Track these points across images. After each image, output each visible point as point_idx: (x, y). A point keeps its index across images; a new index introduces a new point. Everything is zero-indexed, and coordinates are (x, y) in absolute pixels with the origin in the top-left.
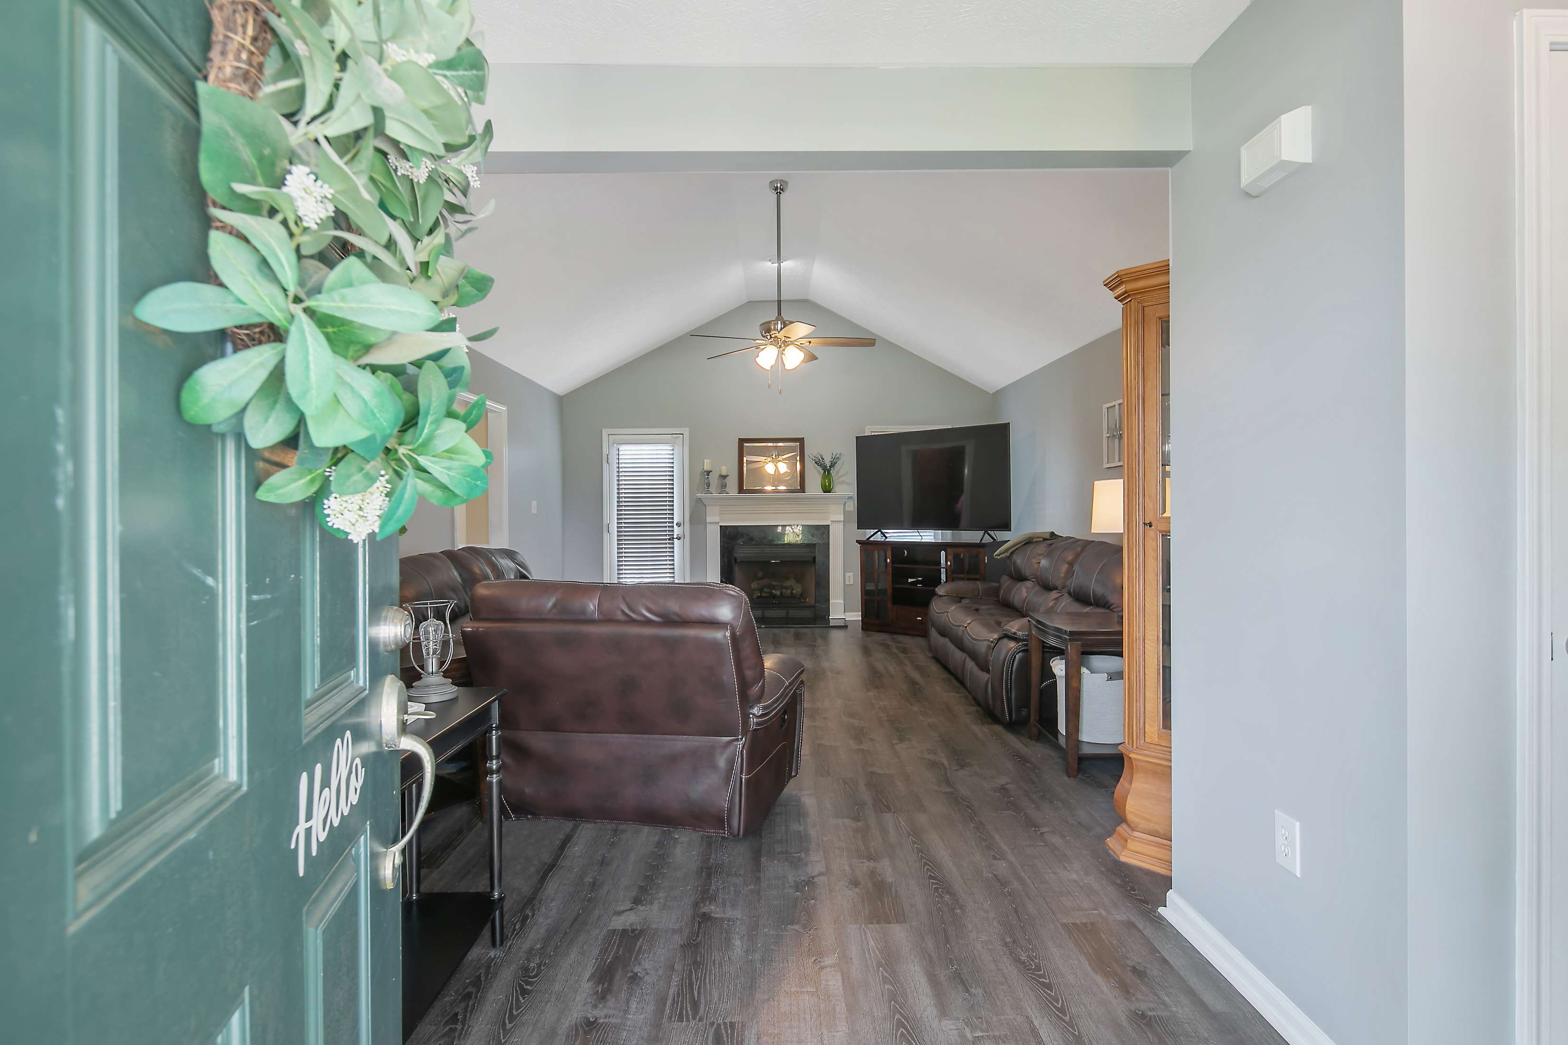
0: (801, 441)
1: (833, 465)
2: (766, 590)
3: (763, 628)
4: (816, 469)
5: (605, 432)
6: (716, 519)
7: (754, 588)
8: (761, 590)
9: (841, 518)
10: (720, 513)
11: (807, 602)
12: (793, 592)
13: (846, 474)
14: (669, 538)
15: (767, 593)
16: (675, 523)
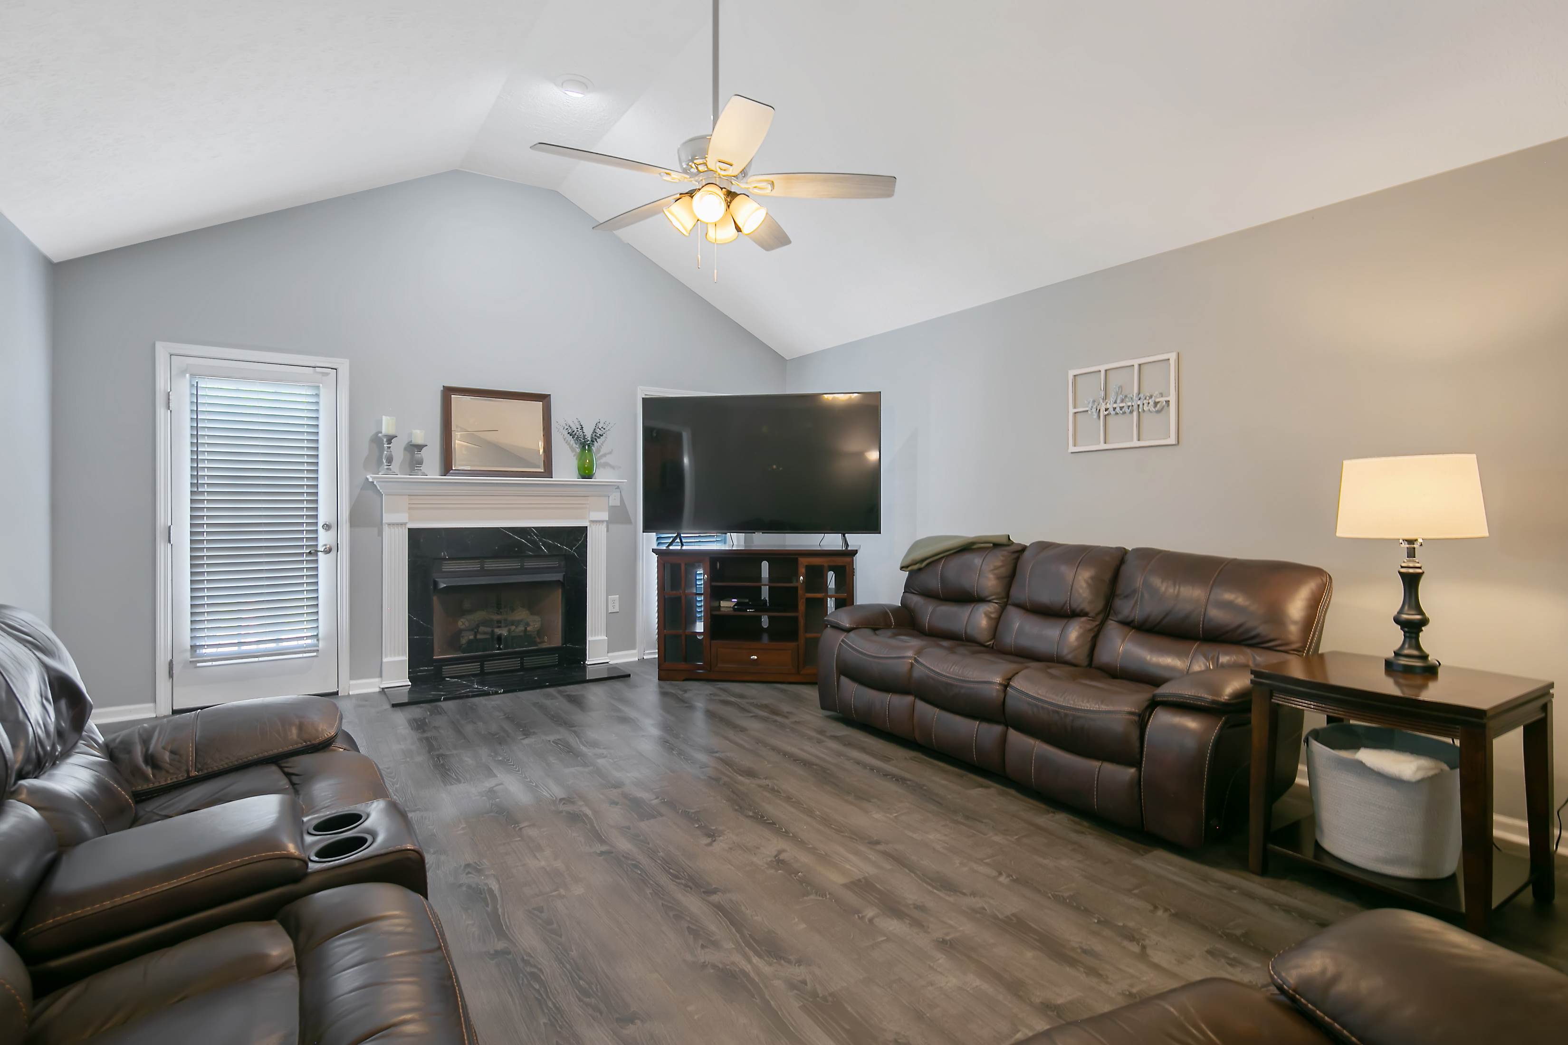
0: (544, 398)
1: (595, 437)
2: (482, 629)
3: (501, 693)
4: (569, 444)
5: (162, 350)
6: (403, 517)
7: (463, 627)
8: (475, 630)
9: (605, 516)
10: (410, 508)
11: (544, 642)
12: (528, 629)
13: (610, 453)
14: (308, 551)
15: (485, 633)
16: (321, 523)
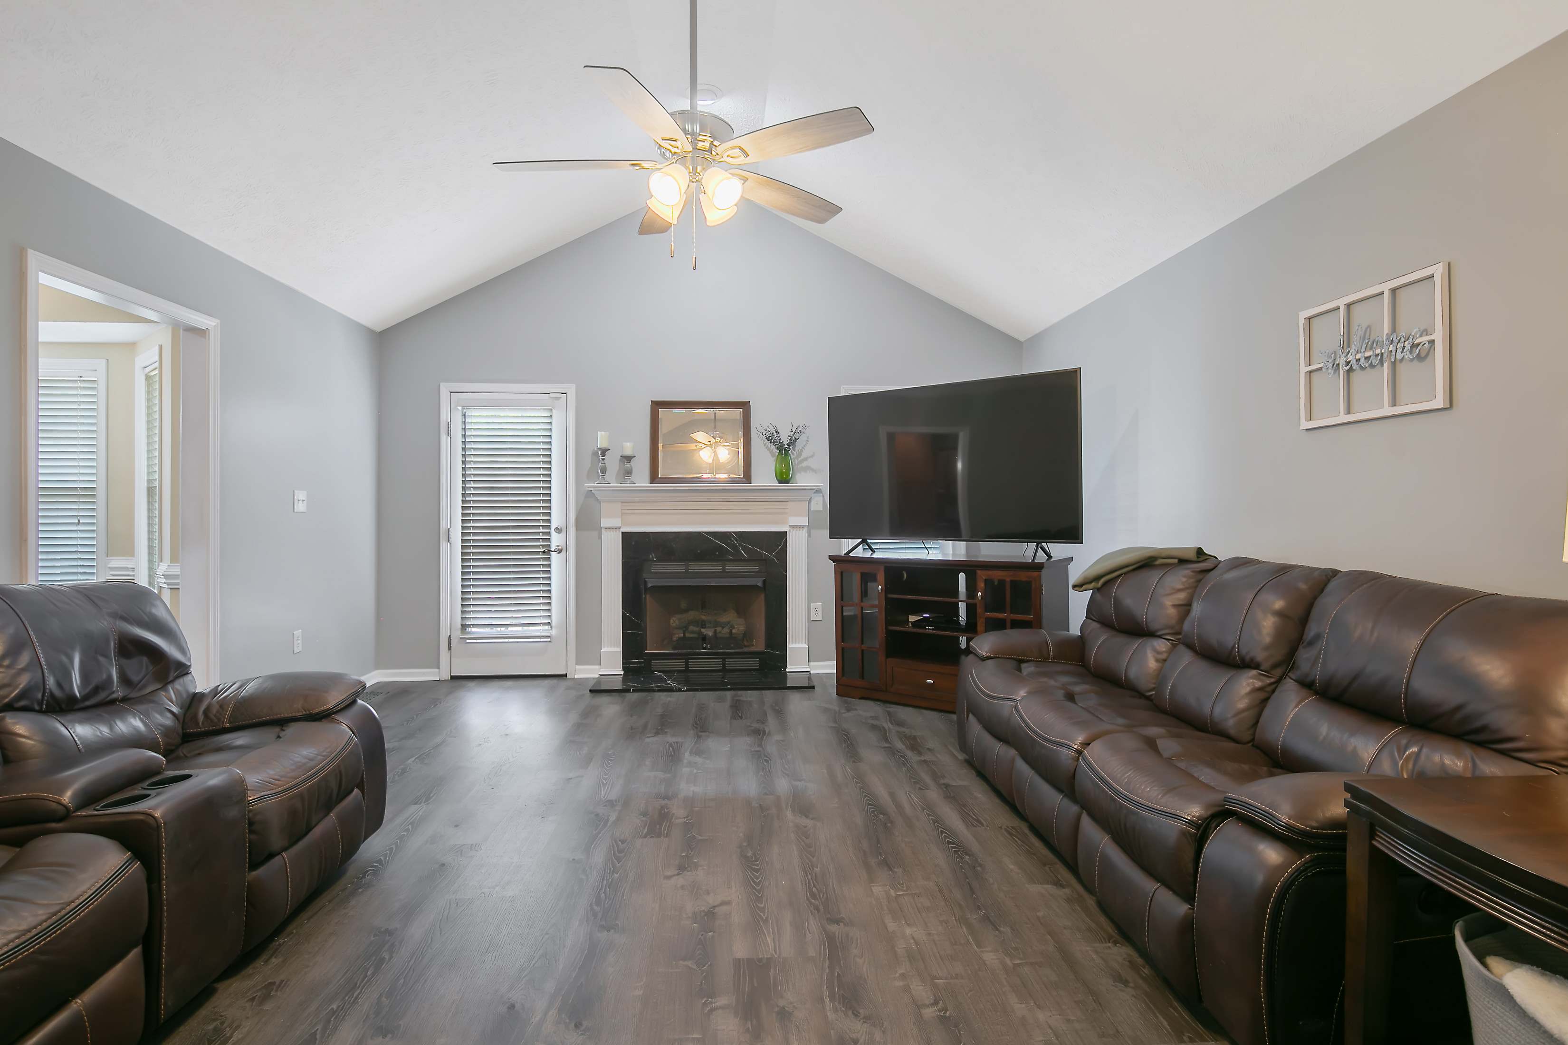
0: (744, 406)
1: (793, 442)
2: (691, 628)
3: (683, 691)
4: (769, 449)
5: (445, 389)
6: (616, 522)
7: (674, 625)
8: (685, 629)
9: (804, 521)
10: (622, 514)
11: (753, 645)
12: (734, 631)
13: (812, 456)
14: (543, 550)
15: (693, 632)
16: (553, 527)
